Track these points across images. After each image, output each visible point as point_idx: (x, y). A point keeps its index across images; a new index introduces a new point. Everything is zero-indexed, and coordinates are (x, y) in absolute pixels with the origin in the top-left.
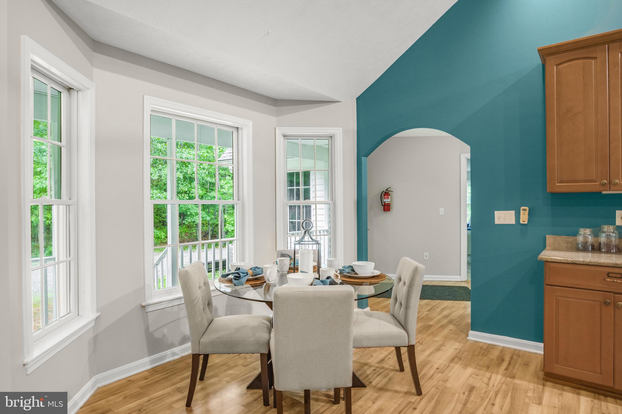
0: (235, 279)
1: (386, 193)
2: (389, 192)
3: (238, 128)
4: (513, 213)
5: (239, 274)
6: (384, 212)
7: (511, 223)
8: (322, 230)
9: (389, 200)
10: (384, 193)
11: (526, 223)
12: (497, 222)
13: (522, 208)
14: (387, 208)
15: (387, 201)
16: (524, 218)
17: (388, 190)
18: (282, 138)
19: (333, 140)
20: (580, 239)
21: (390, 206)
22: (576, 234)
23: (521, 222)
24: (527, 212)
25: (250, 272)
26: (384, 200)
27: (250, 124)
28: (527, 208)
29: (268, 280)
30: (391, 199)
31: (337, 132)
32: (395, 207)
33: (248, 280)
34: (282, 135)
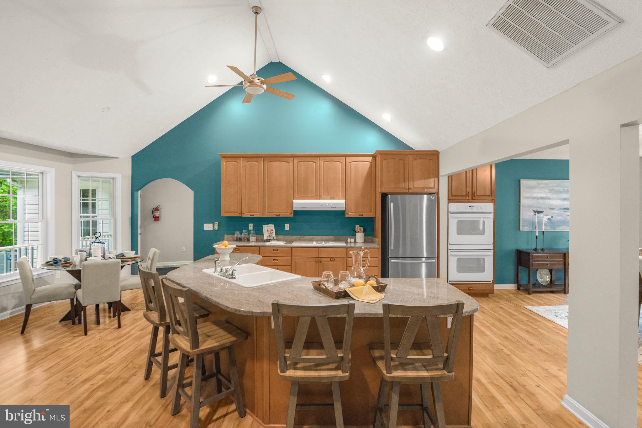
0: (55, 264)
1: (157, 209)
2: (159, 209)
3: (42, 173)
4: (212, 224)
5: (57, 261)
6: (155, 222)
7: (211, 229)
8: (106, 235)
9: (158, 214)
10: (155, 209)
11: (217, 229)
12: (205, 229)
13: (215, 222)
14: (157, 219)
15: (157, 214)
16: (216, 227)
17: (158, 207)
18: (77, 178)
19: (115, 181)
20: (235, 236)
21: (159, 217)
22: (234, 234)
23: (215, 229)
24: (217, 224)
25: (63, 260)
26: (155, 214)
27: (53, 170)
28: (217, 222)
29: (75, 263)
30: (160, 213)
31: (118, 176)
32: (163, 218)
33: (62, 264)
34: (77, 176)
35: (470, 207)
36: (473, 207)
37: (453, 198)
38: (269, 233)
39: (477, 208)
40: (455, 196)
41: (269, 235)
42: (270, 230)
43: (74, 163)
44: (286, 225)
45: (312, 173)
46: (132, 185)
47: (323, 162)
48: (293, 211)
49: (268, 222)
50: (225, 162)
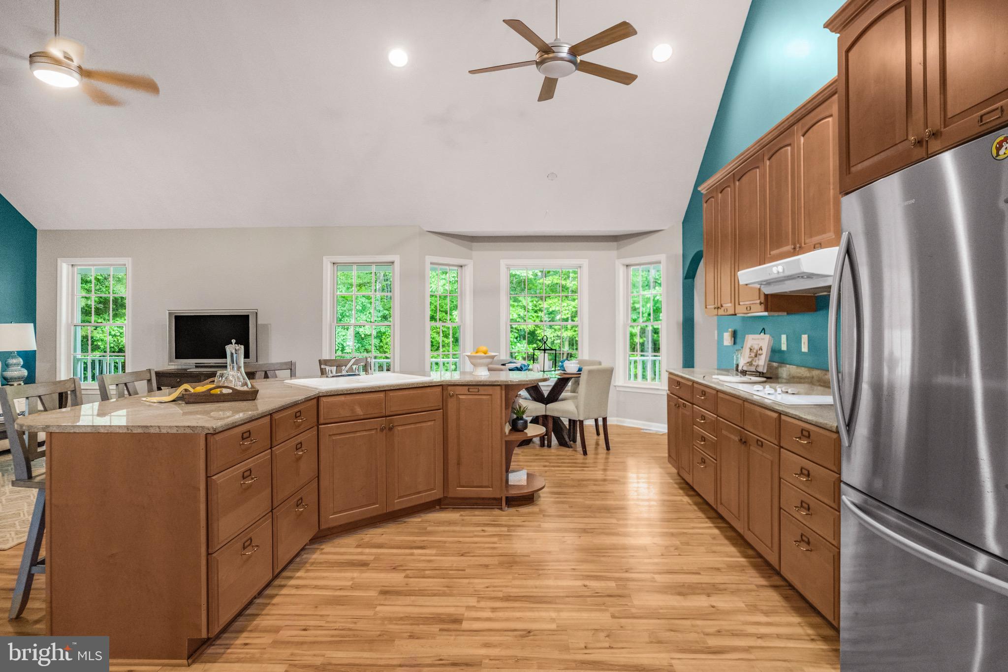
31: (663, 258)
34: (624, 265)
38: (753, 355)
41: (750, 360)
42: (756, 347)
43: (618, 249)
44: (803, 336)
45: (787, 177)
46: (683, 269)
47: (803, 136)
48: (766, 296)
49: (764, 329)
50: (706, 202)
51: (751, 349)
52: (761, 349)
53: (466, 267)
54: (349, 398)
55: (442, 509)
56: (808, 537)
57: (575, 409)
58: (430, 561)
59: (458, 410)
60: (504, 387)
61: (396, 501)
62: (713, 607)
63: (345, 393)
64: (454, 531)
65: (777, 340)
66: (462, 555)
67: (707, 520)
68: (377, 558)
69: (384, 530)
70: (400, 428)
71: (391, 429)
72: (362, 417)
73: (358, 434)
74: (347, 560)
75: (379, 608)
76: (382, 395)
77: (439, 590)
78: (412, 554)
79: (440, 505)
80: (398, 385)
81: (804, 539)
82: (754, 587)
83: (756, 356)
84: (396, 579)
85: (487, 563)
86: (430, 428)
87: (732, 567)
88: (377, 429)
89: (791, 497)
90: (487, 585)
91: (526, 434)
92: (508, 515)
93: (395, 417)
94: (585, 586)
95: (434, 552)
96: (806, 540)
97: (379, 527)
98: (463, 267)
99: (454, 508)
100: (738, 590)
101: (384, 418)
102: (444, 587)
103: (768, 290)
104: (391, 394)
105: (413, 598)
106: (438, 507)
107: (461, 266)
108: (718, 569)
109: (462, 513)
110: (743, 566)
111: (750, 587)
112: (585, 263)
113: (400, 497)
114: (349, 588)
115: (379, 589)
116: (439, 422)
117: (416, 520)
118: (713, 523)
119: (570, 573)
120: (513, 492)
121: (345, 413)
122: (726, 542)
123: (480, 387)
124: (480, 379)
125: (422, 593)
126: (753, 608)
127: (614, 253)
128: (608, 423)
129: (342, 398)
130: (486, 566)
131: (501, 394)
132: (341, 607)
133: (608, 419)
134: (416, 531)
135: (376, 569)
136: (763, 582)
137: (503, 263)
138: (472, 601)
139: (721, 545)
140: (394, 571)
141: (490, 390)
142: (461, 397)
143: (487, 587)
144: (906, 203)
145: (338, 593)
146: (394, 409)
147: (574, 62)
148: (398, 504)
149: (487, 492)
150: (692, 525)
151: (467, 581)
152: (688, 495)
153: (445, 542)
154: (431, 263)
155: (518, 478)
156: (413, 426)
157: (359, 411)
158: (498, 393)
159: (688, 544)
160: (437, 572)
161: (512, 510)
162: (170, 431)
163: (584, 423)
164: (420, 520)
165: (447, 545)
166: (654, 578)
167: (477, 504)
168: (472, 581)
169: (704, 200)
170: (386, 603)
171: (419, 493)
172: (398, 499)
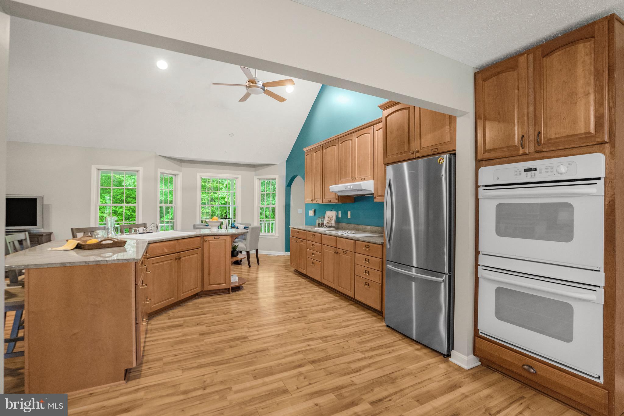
34: (258, 179)
35: (526, 170)
36: (535, 170)
37: (487, 156)
38: (329, 219)
39: (547, 172)
40: (491, 150)
41: (328, 221)
42: (331, 216)
43: (255, 171)
44: (348, 212)
45: (350, 152)
46: (286, 182)
47: (357, 138)
48: (338, 196)
49: (333, 209)
50: (307, 156)
51: (328, 217)
52: (332, 217)
53: (178, 176)
54: (161, 244)
55: (199, 298)
56: (368, 282)
57: (245, 246)
58: (213, 319)
59: (209, 248)
60: (231, 236)
61: (182, 295)
62: (337, 314)
63: (160, 241)
64: (213, 306)
65: (338, 214)
66: (226, 314)
67: (316, 286)
68: (185, 322)
69: (178, 310)
70: (183, 258)
71: (180, 259)
72: (167, 254)
73: (165, 262)
74: (170, 325)
75: (205, 341)
76: (176, 242)
77: (227, 329)
78: (201, 318)
79: (198, 295)
80: (183, 237)
81: (367, 284)
82: (345, 306)
83: (331, 220)
84: (202, 328)
85: (241, 315)
86: (196, 257)
87: (335, 301)
88: (173, 259)
89: (360, 270)
90: (248, 323)
91: (238, 258)
92: (233, 295)
93: (181, 253)
94: (288, 316)
95: (211, 315)
96: (368, 284)
97: (173, 309)
98: (177, 176)
99: (205, 296)
100: (342, 307)
101: (176, 254)
102: (228, 327)
103: (340, 194)
104: (180, 241)
105: (218, 334)
106: (197, 297)
107: (175, 175)
108: (331, 302)
109: (211, 297)
110: (338, 300)
111: (344, 306)
112: (240, 177)
113: (183, 293)
114: (182, 336)
115: (198, 333)
116: (200, 254)
117: (190, 303)
118: (319, 287)
119: (278, 313)
120: (233, 285)
121: (159, 252)
122: (327, 293)
123: (220, 236)
124: (214, 233)
125: (220, 331)
126: (349, 312)
127: (254, 173)
128: (259, 253)
129: (158, 244)
130: (241, 316)
131: (230, 239)
132: (185, 344)
133: (258, 251)
134: (195, 308)
135: (188, 326)
136: (348, 304)
137: (199, 175)
138: (246, 330)
139: (326, 294)
140: (198, 325)
141: (224, 237)
142: (210, 241)
143: (248, 324)
144: (411, 172)
145: (178, 339)
146: (182, 249)
147: (264, 90)
148: (183, 296)
149: (223, 286)
150: (312, 289)
151: (237, 323)
152: (304, 279)
153: (213, 310)
154: (161, 173)
155: (235, 279)
156: (189, 257)
157: (166, 251)
158: (228, 239)
159: (315, 296)
160: (219, 322)
161: (234, 293)
162: (113, 262)
163: (250, 253)
164: (192, 303)
165: (215, 311)
166: (311, 309)
167: (216, 293)
168: (239, 322)
169: (306, 155)
170: (206, 338)
171: (191, 290)
172: (182, 294)
